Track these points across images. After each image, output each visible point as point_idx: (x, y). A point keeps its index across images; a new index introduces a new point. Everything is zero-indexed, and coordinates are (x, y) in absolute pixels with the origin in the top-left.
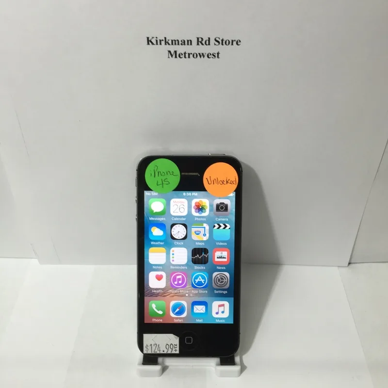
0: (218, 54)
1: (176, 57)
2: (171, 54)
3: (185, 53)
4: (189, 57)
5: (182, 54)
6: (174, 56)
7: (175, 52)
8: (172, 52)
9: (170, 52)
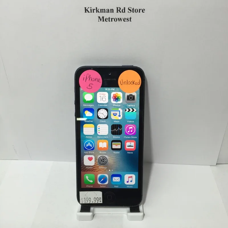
0: (130, 18)
1: (103, 21)
2: (100, 19)
3: (109, 18)
4: (112, 21)
5: (107, 19)
6: (102, 20)
7: (103, 17)
8: (101, 18)
9: (99, 17)
